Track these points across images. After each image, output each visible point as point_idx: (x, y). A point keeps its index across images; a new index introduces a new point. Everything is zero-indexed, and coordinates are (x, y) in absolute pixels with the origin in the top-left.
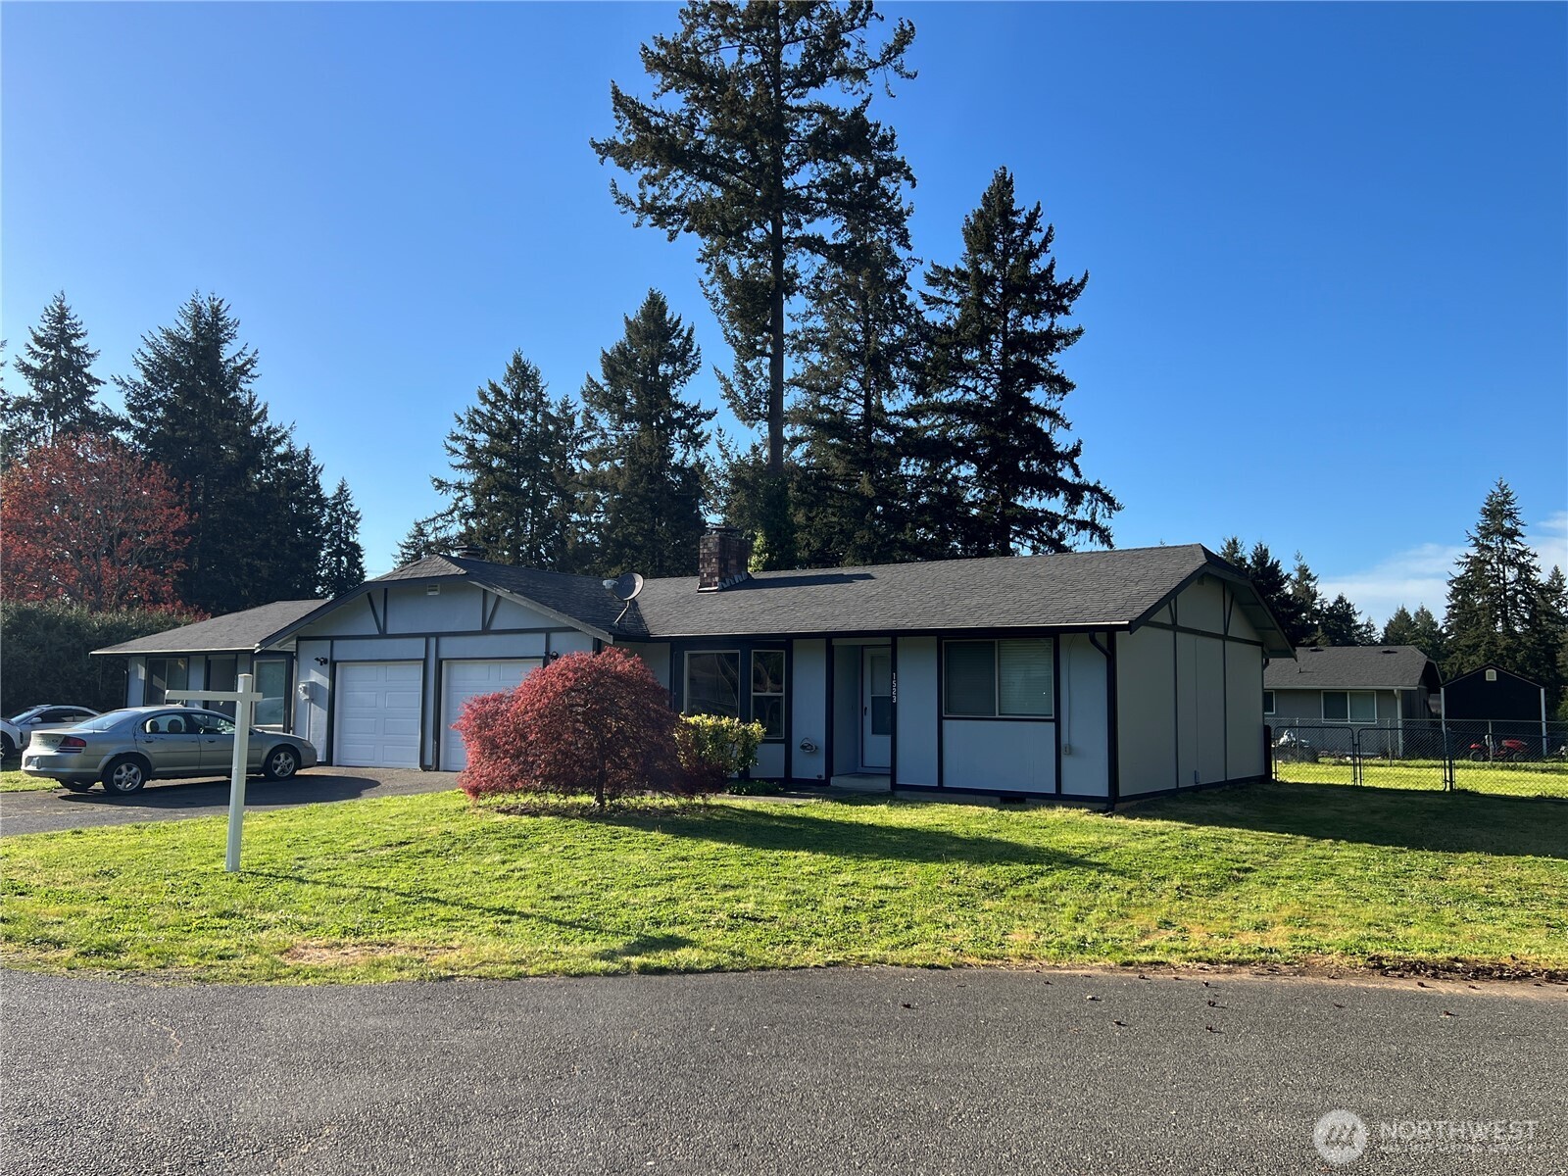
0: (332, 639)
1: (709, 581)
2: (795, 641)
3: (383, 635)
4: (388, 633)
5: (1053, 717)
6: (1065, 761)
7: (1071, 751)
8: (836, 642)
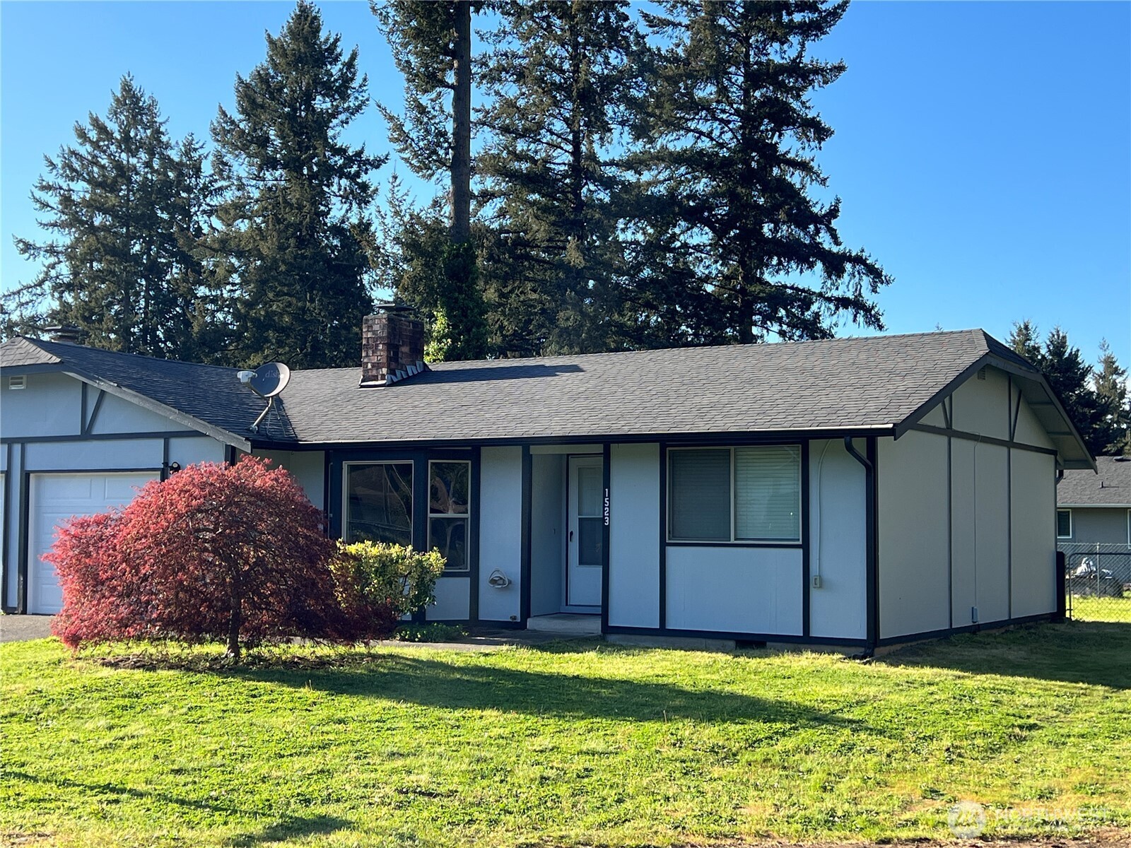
1: (374, 373)
2: (483, 449)
5: (800, 543)
6: (815, 594)
7: (821, 584)
8: (534, 450)
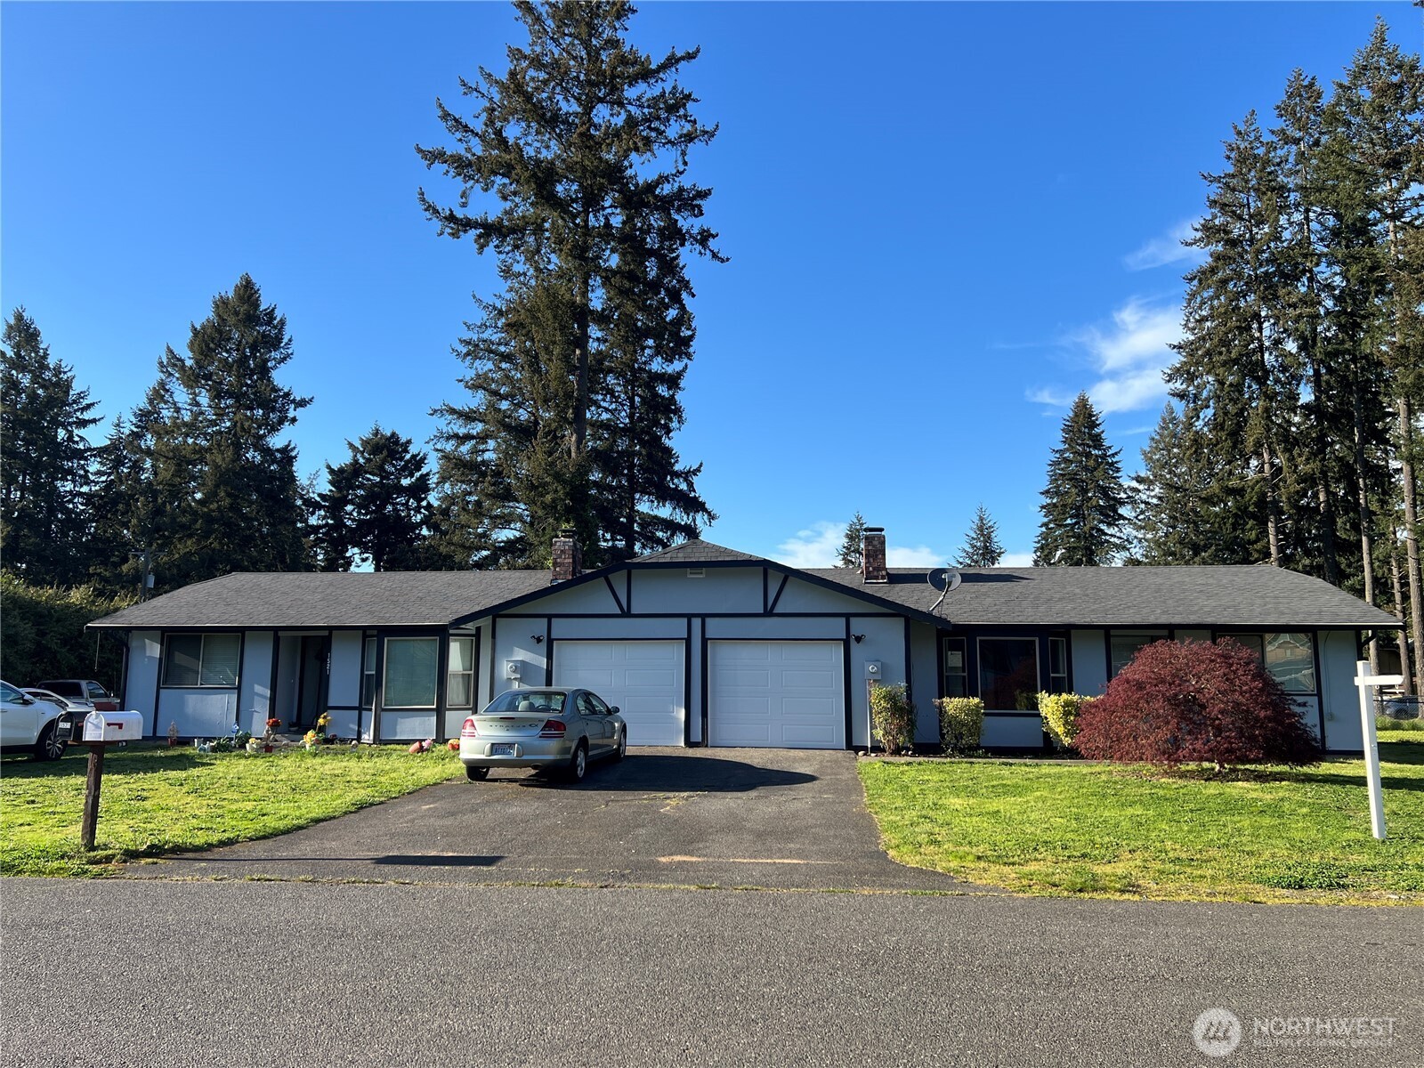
0: (550, 617)
1: (875, 573)
3: (626, 614)
4: (632, 612)
5: (1316, 692)
6: (1327, 724)
7: (1332, 718)
